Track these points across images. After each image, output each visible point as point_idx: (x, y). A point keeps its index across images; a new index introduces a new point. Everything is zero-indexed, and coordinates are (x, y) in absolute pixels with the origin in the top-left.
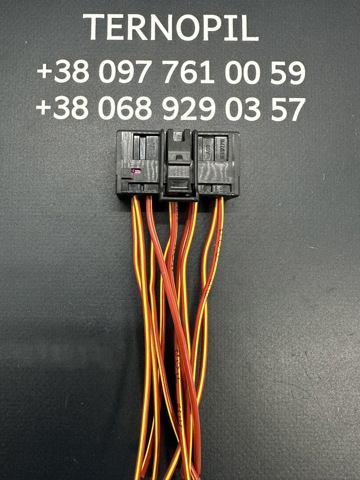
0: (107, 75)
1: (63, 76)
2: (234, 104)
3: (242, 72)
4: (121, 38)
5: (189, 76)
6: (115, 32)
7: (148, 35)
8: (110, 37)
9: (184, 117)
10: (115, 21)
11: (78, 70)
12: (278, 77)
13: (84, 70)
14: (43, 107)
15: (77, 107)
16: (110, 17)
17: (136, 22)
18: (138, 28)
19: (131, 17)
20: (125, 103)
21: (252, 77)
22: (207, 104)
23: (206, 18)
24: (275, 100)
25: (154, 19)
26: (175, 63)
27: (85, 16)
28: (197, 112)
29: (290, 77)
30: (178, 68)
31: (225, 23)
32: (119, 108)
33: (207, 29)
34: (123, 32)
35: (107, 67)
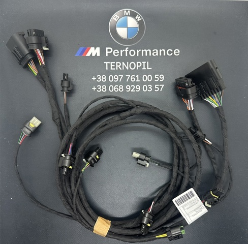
0: (111, 80)
1: (99, 80)
2: (145, 87)
3: (147, 78)
4: (114, 69)
5: (133, 79)
6: (113, 67)
7: (122, 68)
8: (111, 69)
9: (132, 91)
10: (113, 64)
11: (103, 78)
12: (157, 79)
13: (105, 78)
14: (94, 88)
15: (103, 88)
16: (111, 63)
17: (118, 64)
18: (119, 66)
19: (117, 63)
20: (116, 87)
21: (150, 79)
22: (138, 87)
23: (137, 63)
24: (156, 85)
25: (123, 63)
26: (129, 76)
27: (105, 63)
28: (135, 89)
29: (160, 79)
30: (130, 77)
31: (143, 64)
32: (114, 88)
33: (138, 66)
34: (115, 67)
35: (111, 77)
